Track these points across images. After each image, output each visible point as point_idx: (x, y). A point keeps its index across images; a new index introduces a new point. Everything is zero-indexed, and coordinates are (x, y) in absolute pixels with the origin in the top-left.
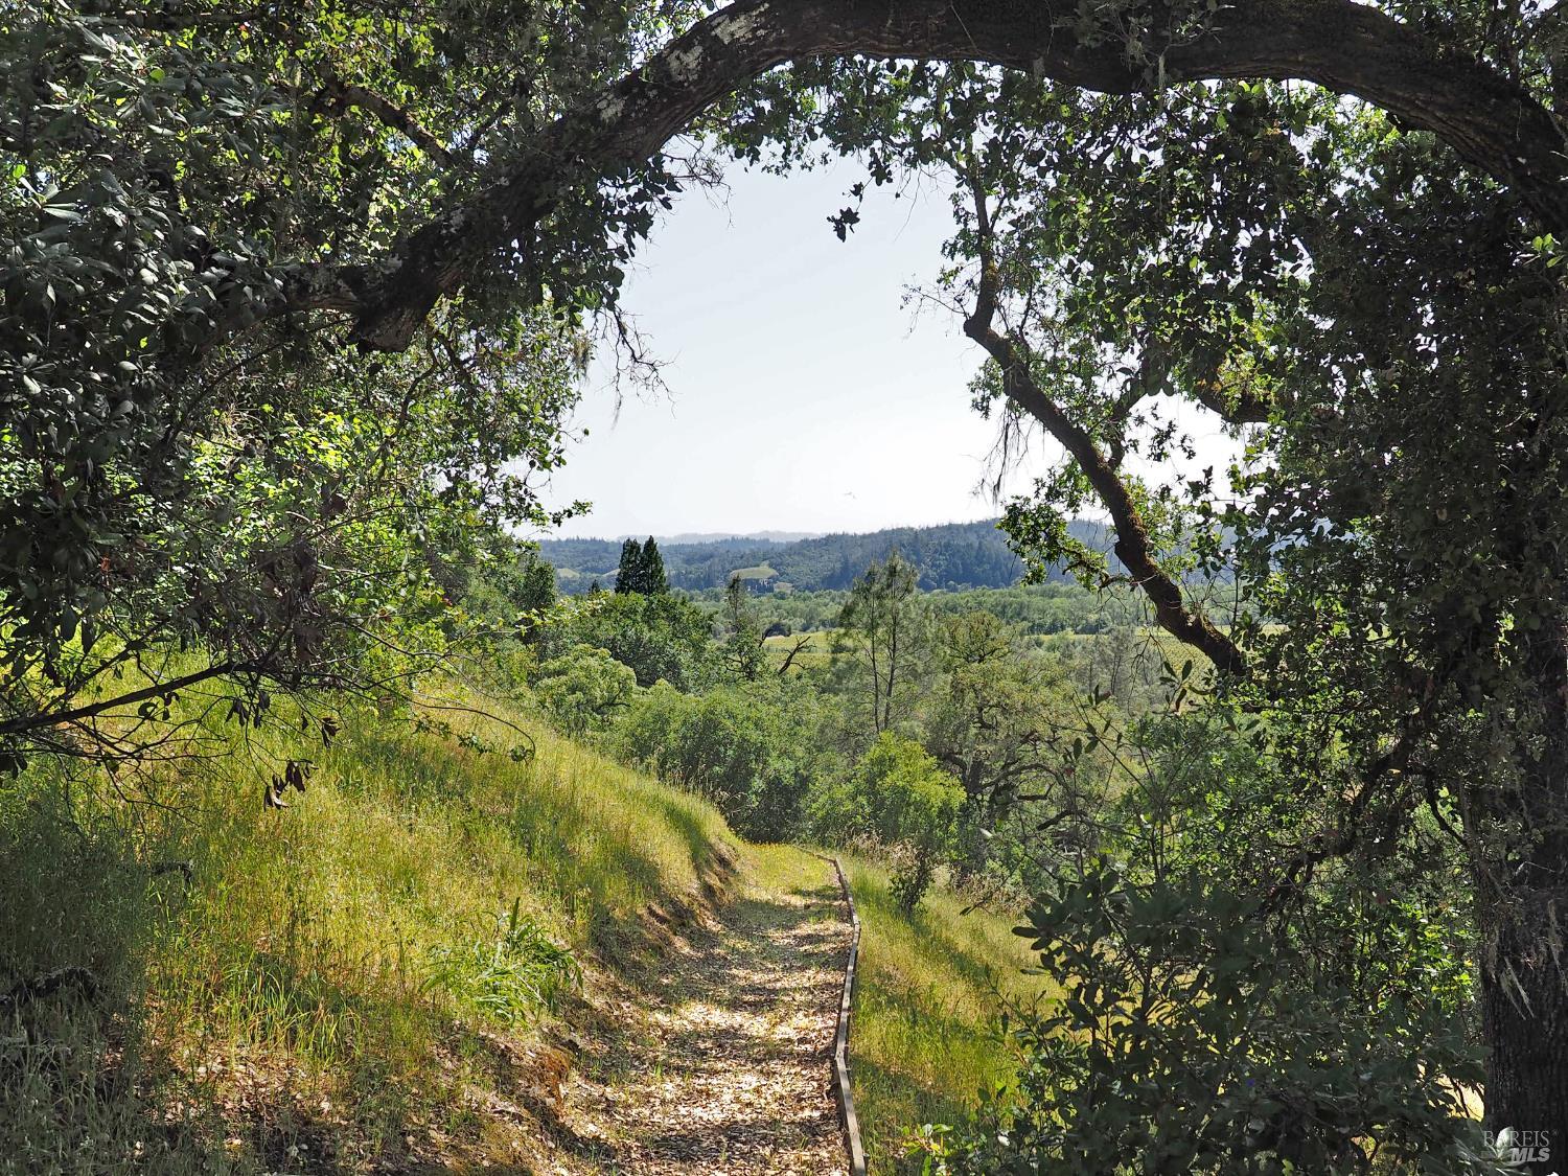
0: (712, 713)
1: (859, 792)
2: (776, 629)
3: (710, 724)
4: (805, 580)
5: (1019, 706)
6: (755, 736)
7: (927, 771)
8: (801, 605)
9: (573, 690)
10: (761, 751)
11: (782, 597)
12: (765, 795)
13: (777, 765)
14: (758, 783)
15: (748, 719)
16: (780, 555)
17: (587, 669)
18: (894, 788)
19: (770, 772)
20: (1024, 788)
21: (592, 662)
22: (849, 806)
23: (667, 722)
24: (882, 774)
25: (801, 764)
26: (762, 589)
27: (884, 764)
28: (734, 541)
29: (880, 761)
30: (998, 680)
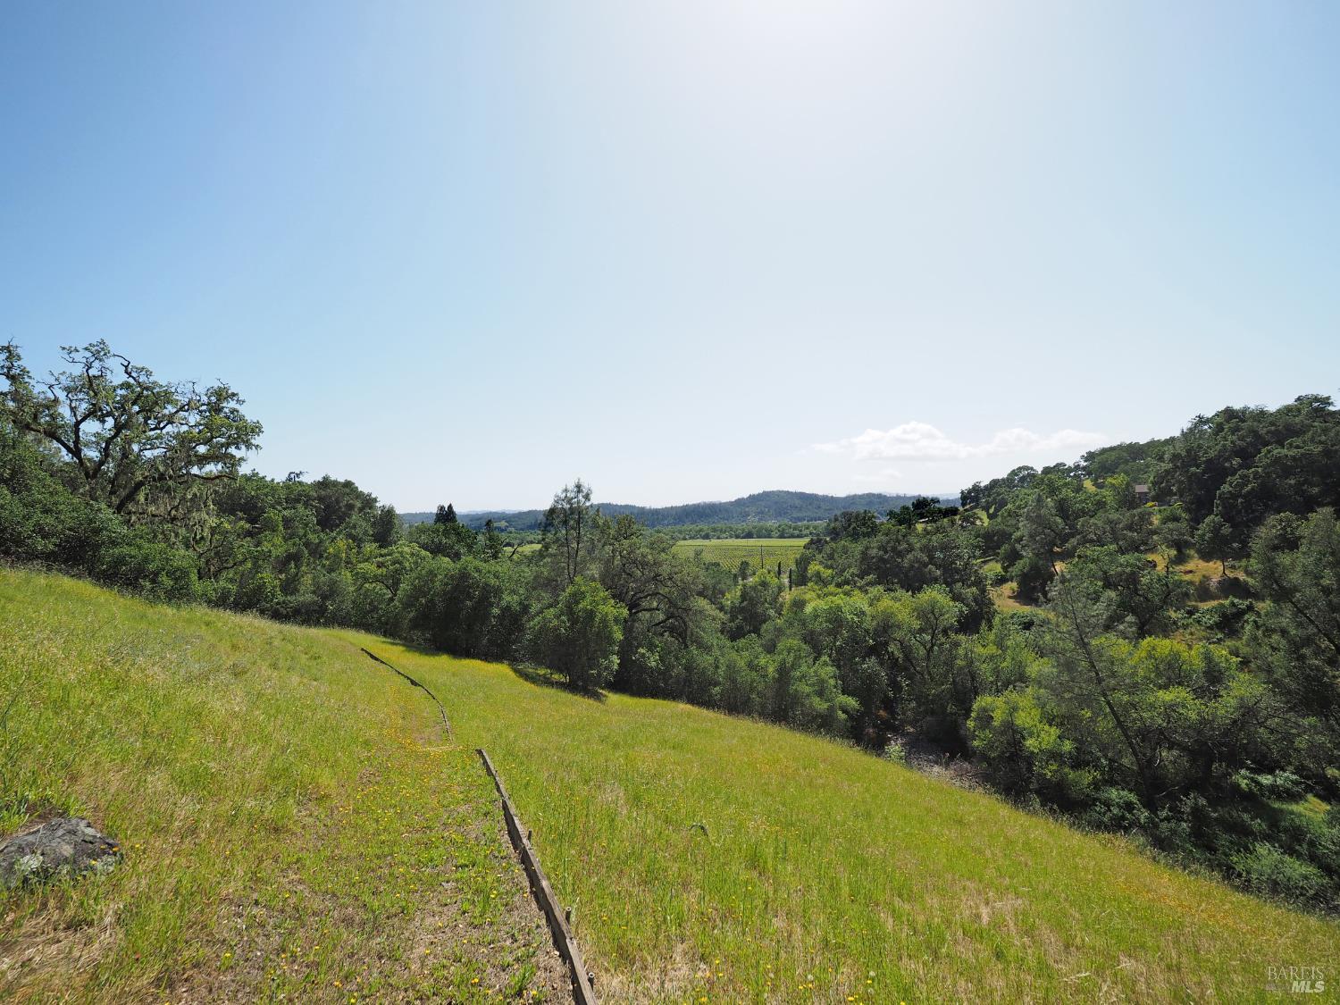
0: (465, 569)
1: (562, 614)
2: (508, 544)
3: (464, 575)
4: (520, 527)
5: (652, 562)
6: (493, 581)
7: (605, 600)
8: (519, 536)
9: (394, 563)
10: (498, 592)
11: (511, 533)
12: (501, 618)
13: (507, 598)
14: (496, 611)
15: (489, 572)
16: (510, 518)
17: (401, 553)
18: (585, 610)
19: (504, 603)
20: (644, 604)
21: (406, 549)
22: (555, 622)
23: (436, 575)
24: (577, 603)
25: (523, 597)
26: (502, 530)
27: (577, 597)
28: (491, 513)
29: (574, 595)
30: (639, 549)
